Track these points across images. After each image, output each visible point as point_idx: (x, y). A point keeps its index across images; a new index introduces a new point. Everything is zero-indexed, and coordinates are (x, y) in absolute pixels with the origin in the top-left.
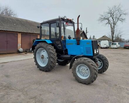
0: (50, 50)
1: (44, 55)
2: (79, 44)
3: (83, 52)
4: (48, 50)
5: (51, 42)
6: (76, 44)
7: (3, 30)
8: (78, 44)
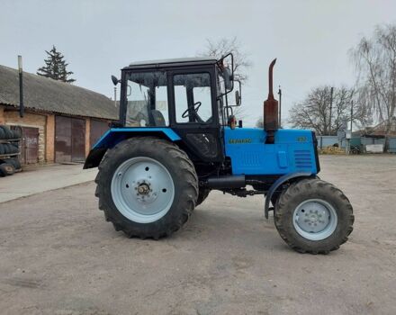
0: (183, 162)
1: (148, 181)
2: (273, 143)
3: (286, 165)
4: (174, 164)
6: (261, 141)
8: (269, 141)
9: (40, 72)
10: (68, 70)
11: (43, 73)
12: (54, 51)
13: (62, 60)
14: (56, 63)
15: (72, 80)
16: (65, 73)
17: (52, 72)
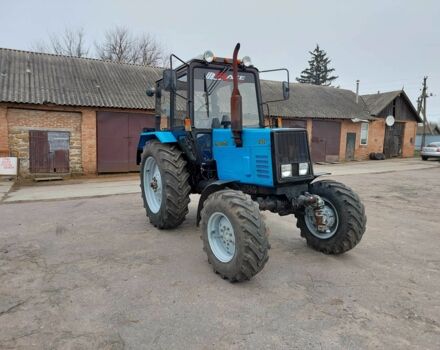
0: (166, 163)
1: (157, 178)
2: (241, 146)
5: (174, 140)
7: (117, 108)
8: (239, 144)
9: (304, 75)
10: (329, 67)
11: (306, 75)
12: (317, 50)
13: (325, 58)
14: (318, 62)
15: (333, 78)
16: (326, 71)
17: (315, 73)
